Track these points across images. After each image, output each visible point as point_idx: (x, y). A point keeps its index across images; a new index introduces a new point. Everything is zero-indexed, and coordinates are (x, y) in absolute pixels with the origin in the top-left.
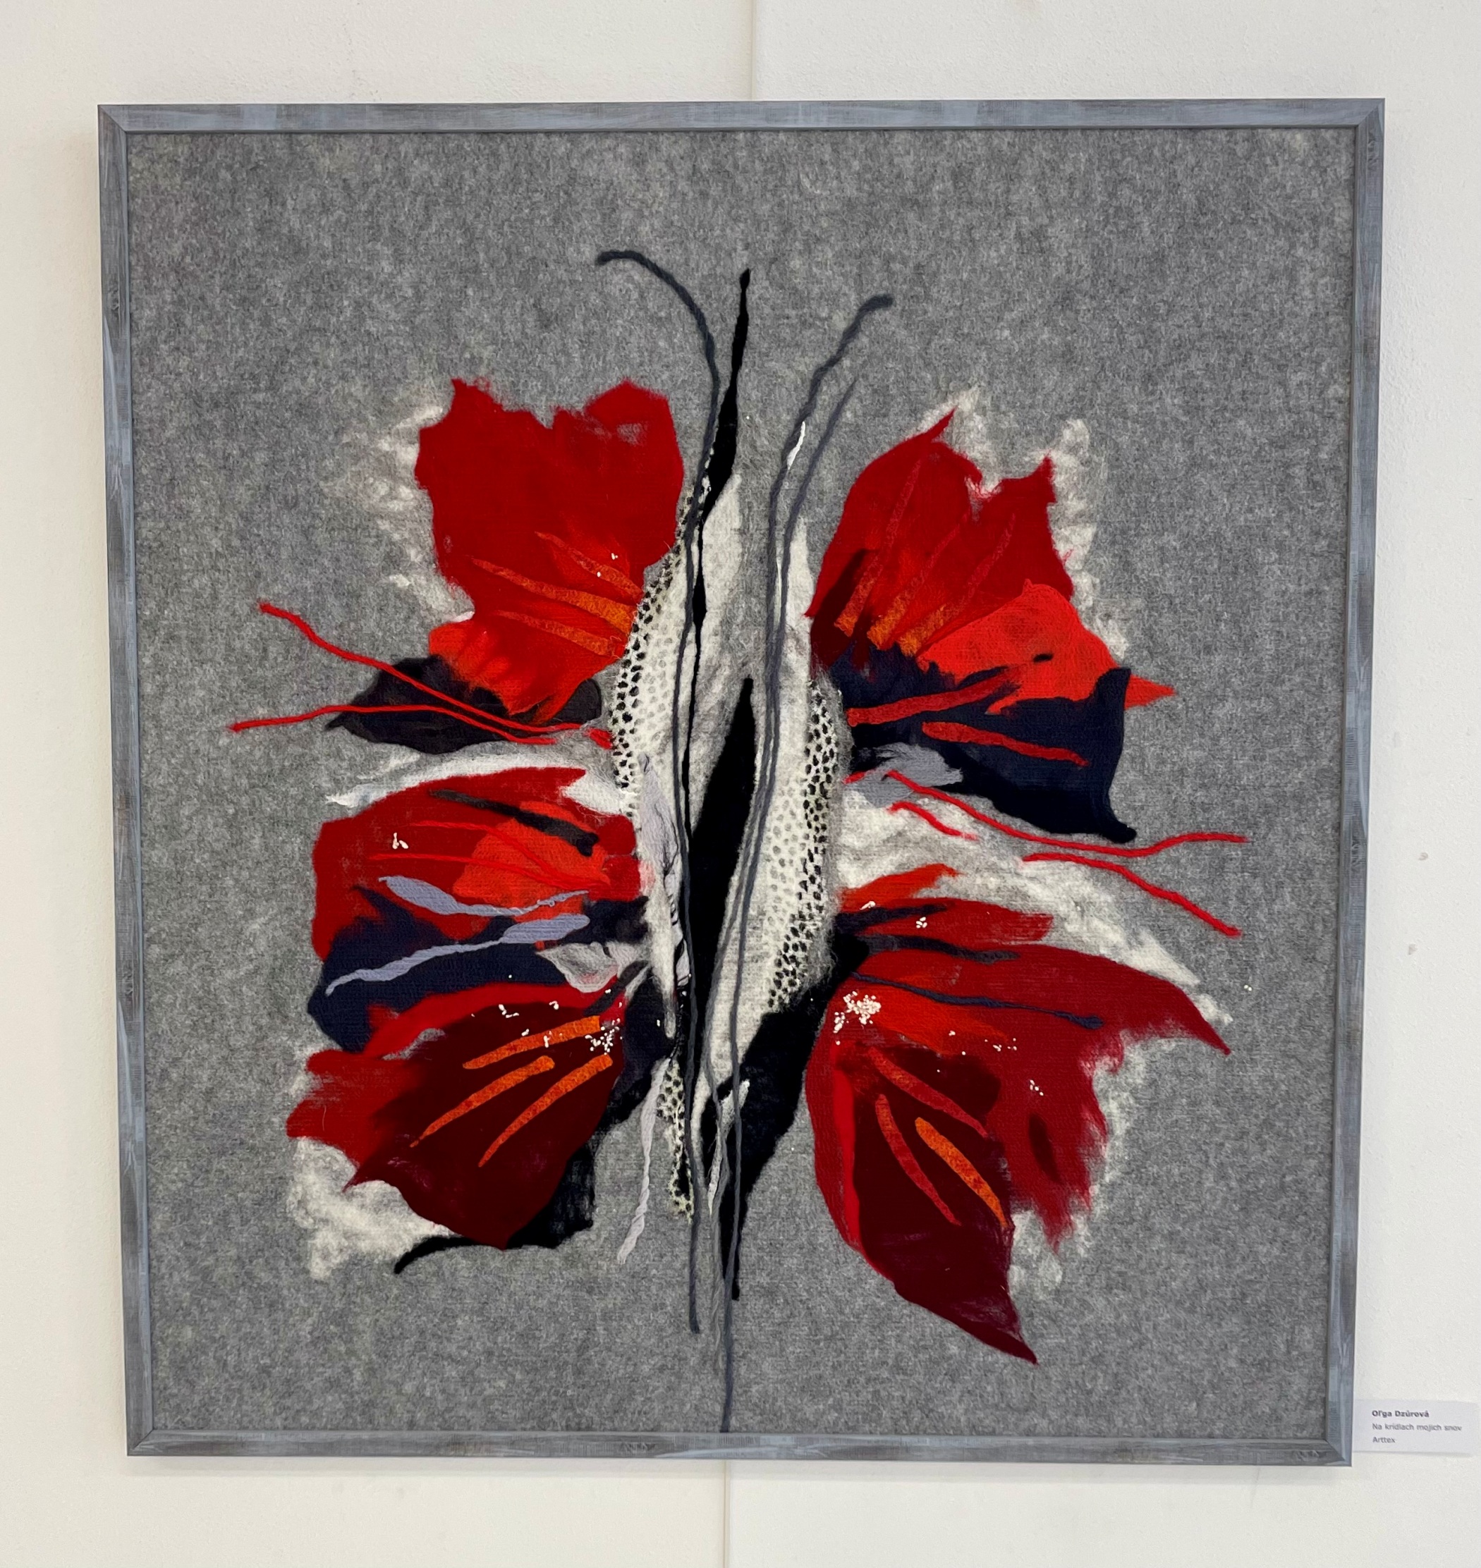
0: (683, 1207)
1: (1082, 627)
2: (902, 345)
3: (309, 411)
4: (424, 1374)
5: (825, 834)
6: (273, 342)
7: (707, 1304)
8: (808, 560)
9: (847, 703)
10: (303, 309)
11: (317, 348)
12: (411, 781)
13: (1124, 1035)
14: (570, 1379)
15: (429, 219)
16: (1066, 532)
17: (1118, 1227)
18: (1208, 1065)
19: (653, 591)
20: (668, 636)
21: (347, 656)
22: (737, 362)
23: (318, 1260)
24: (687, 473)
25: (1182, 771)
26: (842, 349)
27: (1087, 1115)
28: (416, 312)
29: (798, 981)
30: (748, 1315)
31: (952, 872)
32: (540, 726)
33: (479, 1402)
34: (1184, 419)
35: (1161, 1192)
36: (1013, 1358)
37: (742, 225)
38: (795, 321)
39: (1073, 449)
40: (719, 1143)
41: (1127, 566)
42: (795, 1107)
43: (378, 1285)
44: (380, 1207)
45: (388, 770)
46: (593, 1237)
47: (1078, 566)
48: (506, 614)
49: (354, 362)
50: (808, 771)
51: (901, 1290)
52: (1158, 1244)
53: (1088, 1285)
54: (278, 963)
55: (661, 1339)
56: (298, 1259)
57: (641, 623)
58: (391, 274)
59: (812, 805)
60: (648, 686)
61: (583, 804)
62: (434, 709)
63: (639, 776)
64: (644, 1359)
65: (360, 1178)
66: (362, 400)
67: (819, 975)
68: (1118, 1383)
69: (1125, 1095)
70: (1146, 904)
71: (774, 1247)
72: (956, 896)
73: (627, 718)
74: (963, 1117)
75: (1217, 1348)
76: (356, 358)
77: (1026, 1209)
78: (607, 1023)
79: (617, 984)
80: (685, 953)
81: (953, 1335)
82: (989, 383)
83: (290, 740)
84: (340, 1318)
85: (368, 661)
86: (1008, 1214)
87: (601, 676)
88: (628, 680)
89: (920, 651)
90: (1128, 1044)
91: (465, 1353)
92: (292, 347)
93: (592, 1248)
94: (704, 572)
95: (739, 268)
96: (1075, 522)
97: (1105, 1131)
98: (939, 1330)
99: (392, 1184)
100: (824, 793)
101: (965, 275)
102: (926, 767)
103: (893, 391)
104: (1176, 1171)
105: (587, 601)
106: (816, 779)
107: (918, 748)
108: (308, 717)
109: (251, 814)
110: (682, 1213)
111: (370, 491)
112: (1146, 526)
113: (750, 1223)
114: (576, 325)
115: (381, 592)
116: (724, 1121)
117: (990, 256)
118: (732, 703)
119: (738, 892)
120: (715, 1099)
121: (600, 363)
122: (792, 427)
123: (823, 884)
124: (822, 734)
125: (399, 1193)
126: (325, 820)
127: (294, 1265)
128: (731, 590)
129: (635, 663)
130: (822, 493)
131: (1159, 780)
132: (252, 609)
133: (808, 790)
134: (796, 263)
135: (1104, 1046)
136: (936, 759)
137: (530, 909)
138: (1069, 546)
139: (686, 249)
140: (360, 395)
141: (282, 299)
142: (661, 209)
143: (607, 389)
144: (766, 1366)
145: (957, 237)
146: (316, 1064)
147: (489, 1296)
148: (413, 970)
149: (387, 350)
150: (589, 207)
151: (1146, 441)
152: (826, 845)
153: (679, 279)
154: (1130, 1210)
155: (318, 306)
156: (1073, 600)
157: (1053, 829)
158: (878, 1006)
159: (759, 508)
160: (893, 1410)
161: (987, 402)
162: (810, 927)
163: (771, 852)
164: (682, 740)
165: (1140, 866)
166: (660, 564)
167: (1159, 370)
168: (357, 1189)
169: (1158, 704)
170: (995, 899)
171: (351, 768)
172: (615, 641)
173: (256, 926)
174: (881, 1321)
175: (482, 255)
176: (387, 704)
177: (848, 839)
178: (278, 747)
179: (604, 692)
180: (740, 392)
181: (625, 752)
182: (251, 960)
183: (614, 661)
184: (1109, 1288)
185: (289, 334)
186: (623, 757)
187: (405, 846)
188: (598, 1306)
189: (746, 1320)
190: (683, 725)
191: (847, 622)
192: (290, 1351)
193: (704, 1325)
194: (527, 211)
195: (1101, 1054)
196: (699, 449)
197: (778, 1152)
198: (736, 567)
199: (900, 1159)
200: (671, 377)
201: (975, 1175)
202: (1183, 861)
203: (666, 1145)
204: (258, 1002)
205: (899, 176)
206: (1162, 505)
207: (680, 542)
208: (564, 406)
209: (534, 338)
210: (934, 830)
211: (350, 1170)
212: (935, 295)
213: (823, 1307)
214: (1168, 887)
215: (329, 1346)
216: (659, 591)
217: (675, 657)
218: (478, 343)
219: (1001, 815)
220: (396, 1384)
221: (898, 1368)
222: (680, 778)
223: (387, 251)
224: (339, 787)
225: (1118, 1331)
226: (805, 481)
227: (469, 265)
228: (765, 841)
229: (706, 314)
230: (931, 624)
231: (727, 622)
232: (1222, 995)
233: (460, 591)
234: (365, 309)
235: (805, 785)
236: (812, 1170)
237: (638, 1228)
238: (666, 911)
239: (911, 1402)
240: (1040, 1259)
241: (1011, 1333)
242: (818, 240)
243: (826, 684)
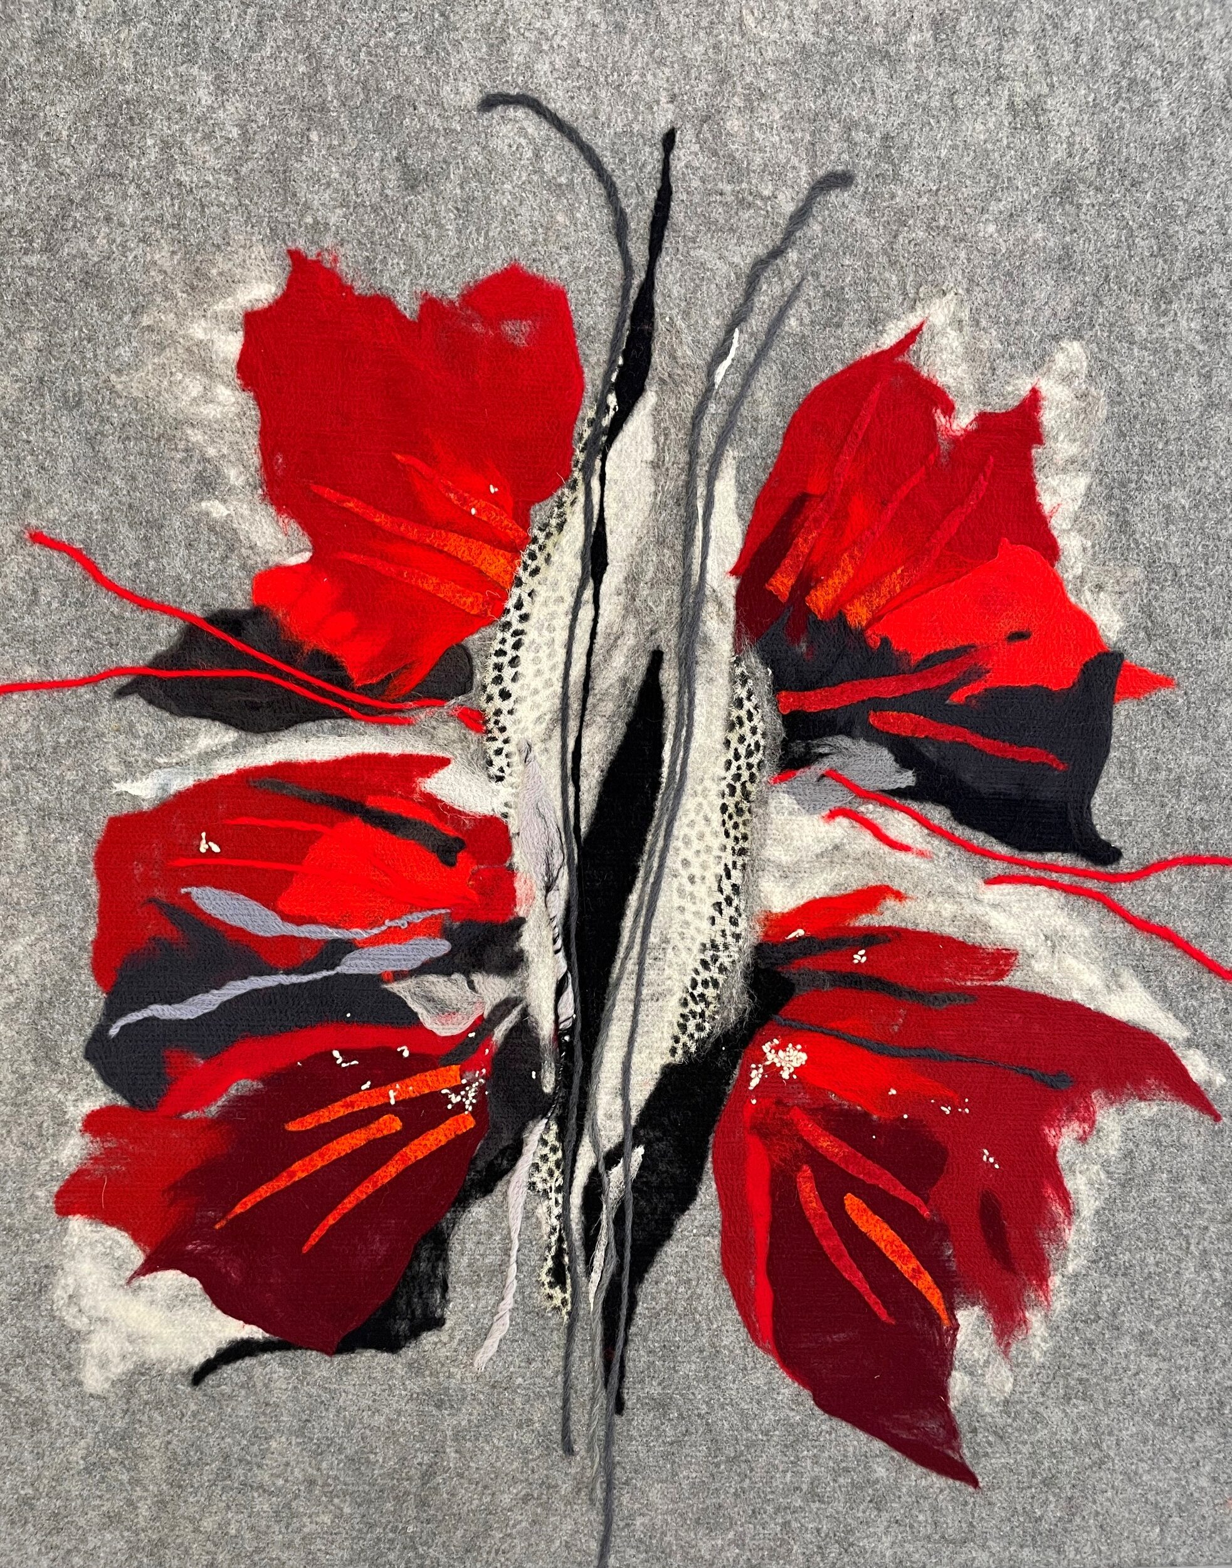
0: (557, 1302)
1: (1067, 600)
2: (863, 236)
3: (97, 281)
4: (228, 1507)
5: (746, 845)
6: (52, 189)
7: (585, 1419)
8: (736, 503)
9: (778, 685)
10: (92, 147)
11: (109, 199)
12: (226, 767)
13: (1097, 1097)
14: (412, 1513)
15: (262, 36)
16: (1053, 482)
17: (1081, 1325)
18: (1195, 1134)
19: (541, 536)
20: (558, 594)
21: (145, 604)
22: (655, 248)
23: (94, 1369)
24: (589, 388)
25: (1179, 779)
26: (788, 238)
27: (1050, 1192)
28: (243, 159)
29: (707, 1025)
30: (635, 1433)
31: (899, 896)
32: (394, 702)
33: (297, 1541)
34: (1201, 347)
35: (1133, 1284)
36: (950, 1481)
37: (667, 70)
38: (730, 199)
39: (1067, 379)
40: (604, 1223)
41: (1125, 526)
42: (700, 1180)
43: (170, 1400)
44: (175, 1302)
45: (195, 752)
46: (445, 1338)
47: (1066, 525)
48: (353, 557)
49: (159, 220)
50: (728, 768)
51: (818, 1403)
52: (1127, 1345)
53: (1043, 1395)
54: (47, 996)
55: (526, 1463)
56: (69, 1367)
57: (524, 576)
58: (211, 108)
59: (731, 809)
60: (532, 655)
61: (447, 800)
62: (255, 675)
63: (518, 767)
64: (504, 1487)
65: (149, 1267)
66: (169, 270)
67: (733, 1018)
68: (1072, 1508)
69: (1096, 1168)
70: (1130, 941)
71: (669, 1351)
72: (903, 925)
73: (505, 695)
74: (901, 1192)
75: (1188, 1466)
76: (162, 216)
77: (973, 1305)
78: (469, 1075)
79: (483, 1026)
80: (570, 988)
81: (882, 1455)
82: (968, 290)
83: (67, 710)
84: (121, 1440)
85: (173, 612)
86: (951, 1310)
87: (473, 641)
88: (507, 647)
89: (870, 624)
90: (1101, 1107)
91: (280, 1482)
92: (78, 196)
93: (443, 1352)
94: (607, 514)
95: (661, 125)
96: (1064, 470)
97: (1070, 1212)
98: (865, 1449)
99: (191, 1275)
100: (746, 795)
101: (944, 152)
102: (871, 766)
103: (850, 295)
104: (1151, 1260)
105: (458, 546)
106: (737, 777)
107: (863, 743)
108: (91, 680)
109: (13, 803)
110: (556, 1309)
111: (177, 390)
112: (1150, 478)
113: (639, 1321)
114: (451, 188)
115: (190, 523)
116: (611, 1195)
117: (975, 130)
118: (637, 680)
119: (637, 914)
120: (602, 1169)
121: (481, 240)
122: (721, 335)
123: (742, 907)
124: (746, 722)
125: (200, 1286)
126: (111, 814)
127: (62, 1375)
128: (640, 539)
129: (516, 626)
130: (756, 420)
131: (1152, 790)
132: (19, 537)
133: (727, 791)
134: (733, 123)
135: (1073, 1109)
136: (885, 756)
137: (376, 931)
138: (1056, 500)
139: (595, 97)
140: (167, 265)
141: (65, 133)
142: (565, 43)
143: (490, 273)
144: (654, 1494)
145: (935, 103)
146: (94, 1123)
147: (312, 1411)
148: (224, 1005)
149: (203, 206)
150: (472, 35)
151: (1154, 373)
152: (747, 859)
153: (584, 136)
154: (1095, 1305)
155: (113, 144)
156: (1058, 566)
157: (1021, 848)
158: (804, 1057)
159: (678, 435)
160: (806, 1544)
161: (965, 315)
162: (724, 959)
163: (679, 866)
164: (573, 725)
165: (1123, 894)
166: (551, 502)
167: (1174, 285)
168: (146, 1280)
169: (1154, 698)
170: (949, 930)
171: (147, 747)
172: (492, 598)
173: (19, 948)
174: (795, 1438)
175: (330, 88)
176: (197, 667)
177: (774, 852)
178: (51, 719)
179: (477, 662)
180: (658, 287)
181: (501, 737)
182: (12, 992)
183: (490, 622)
184: (1067, 1398)
185: (74, 180)
186: (498, 744)
187: (216, 849)
188: (448, 1423)
189: (631, 1438)
190: (575, 706)
191: (782, 583)
192: (58, 1480)
193: (579, 1447)
194: (391, 35)
195: (1069, 1119)
196: (604, 357)
197: (677, 1234)
198: (647, 508)
199: (824, 1243)
200: (572, 263)
201: (914, 1263)
202: (1175, 889)
203: (538, 1226)
204: (20, 1044)
205: (866, 20)
206: (1170, 453)
207: (577, 474)
208: (433, 291)
209: (396, 202)
210: (878, 843)
211: (137, 1257)
212: (907, 175)
213: (725, 1422)
214: (1156, 920)
215: (108, 1474)
216: (548, 536)
217: (567, 621)
218: (323, 204)
219: (960, 828)
220: (192, 1520)
221: (813, 1495)
222: (569, 772)
223: (207, 77)
224: (131, 770)
225: (1074, 1448)
226: (736, 404)
227: (314, 100)
228: (671, 852)
229: (618, 183)
230: (884, 590)
231: (632, 579)
232: (1215, 1050)
233: (294, 525)
234: (175, 151)
235: (724, 783)
236: (716, 1256)
237: (501, 1328)
238: (547, 935)
239: (827, 1536)
240: (987, 1363)
241: (950, 1452)
242: (763, 96)
243: (753, 660)
